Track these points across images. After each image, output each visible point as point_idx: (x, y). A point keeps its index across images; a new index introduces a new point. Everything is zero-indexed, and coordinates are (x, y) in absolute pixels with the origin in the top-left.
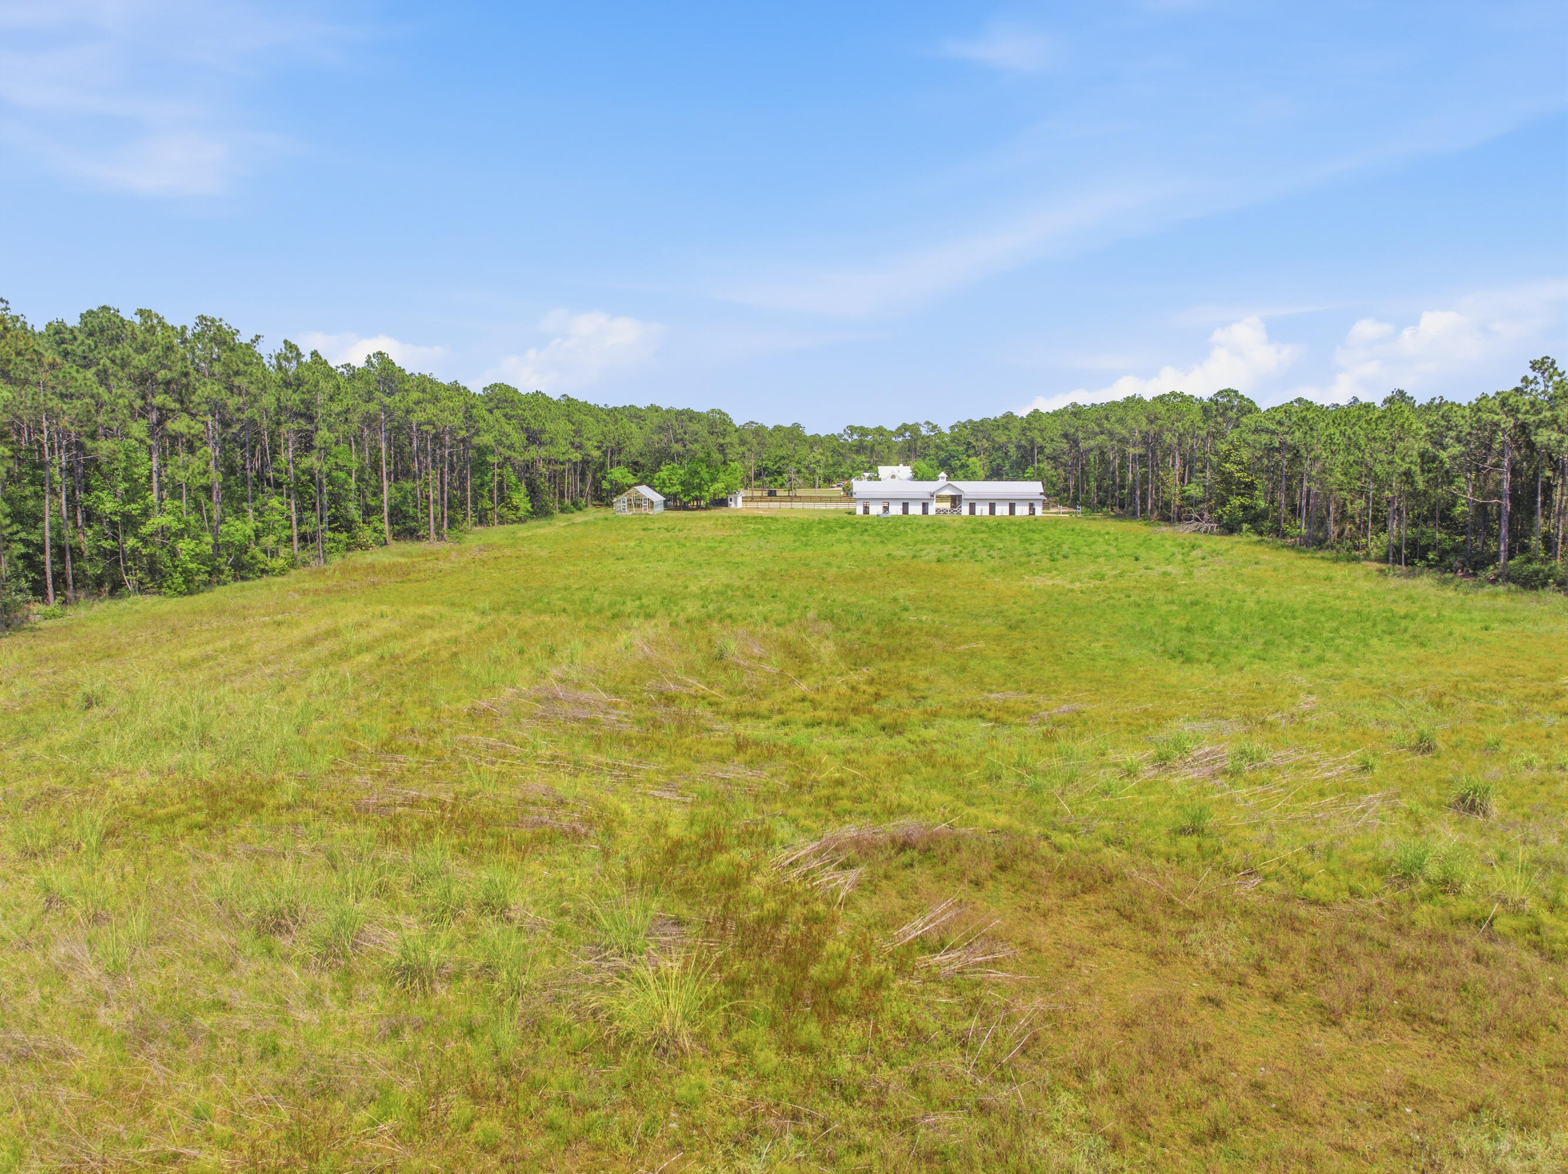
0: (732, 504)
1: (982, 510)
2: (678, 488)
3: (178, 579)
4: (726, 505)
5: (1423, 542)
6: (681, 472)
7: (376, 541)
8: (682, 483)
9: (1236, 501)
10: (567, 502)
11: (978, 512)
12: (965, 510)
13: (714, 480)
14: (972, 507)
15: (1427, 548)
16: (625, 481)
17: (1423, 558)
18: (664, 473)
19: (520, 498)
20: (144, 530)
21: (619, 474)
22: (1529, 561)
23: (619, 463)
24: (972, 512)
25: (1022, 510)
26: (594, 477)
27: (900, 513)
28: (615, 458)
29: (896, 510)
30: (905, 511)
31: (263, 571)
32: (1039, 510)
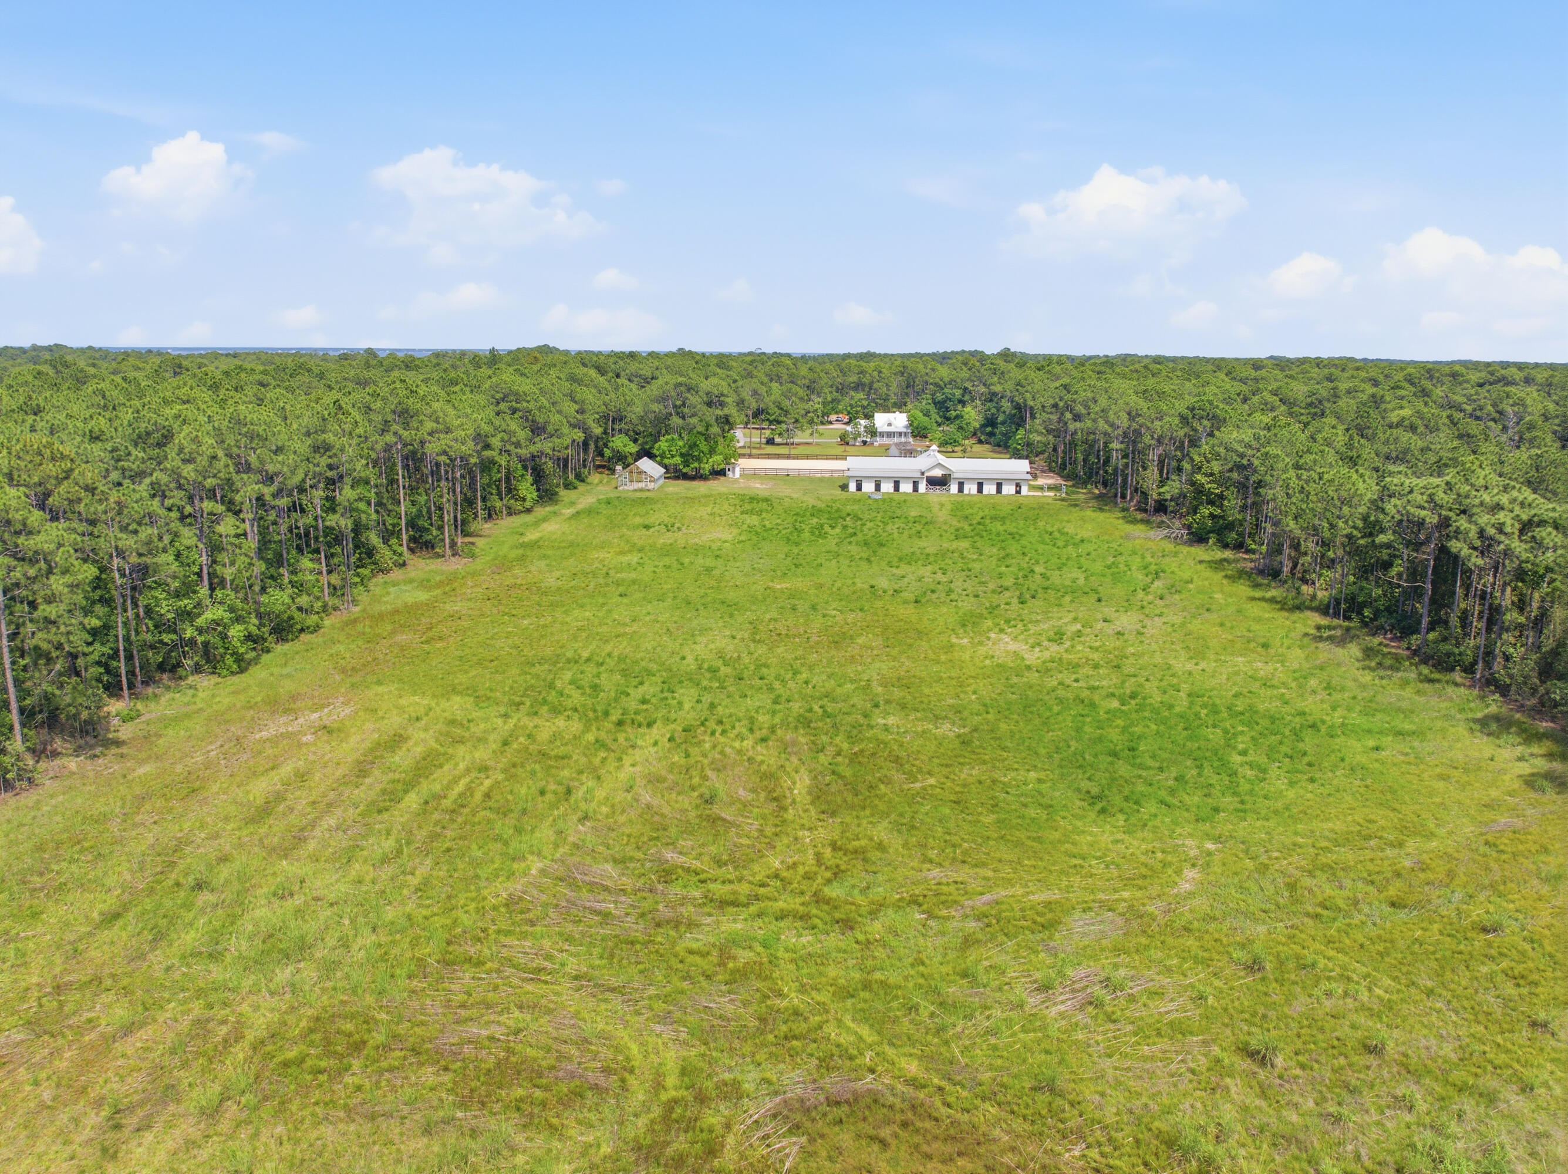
0: (730, 474)
1: (971, 488)
2: (678, 460)
3: (229, 660)
4: (724, 475)
5: (1361, 599)
6: (681, 443)
7: (395, 564)
8: (682, 455)
9: (1205, 510)
10: (571, 477)
11: (966, 491)
12: (954, 488)
13: (712, 451)
14: (961, 486)
15: (1363, 605)
16: (627, 449)
17: (1360, 613)
18: (663, 444)
19: (526, 488)
20: (200, 621)
21: (620, 443)
22: (1445, 639)
23: (620, 431)
24: (961, 489)
25: (1009, 489)
26: (597, 447)
27: (892, 490)
28: (617, 427)
29: (887, 487)
30: (897, 488)
31: (302, 630)
32: (1025, 490)
